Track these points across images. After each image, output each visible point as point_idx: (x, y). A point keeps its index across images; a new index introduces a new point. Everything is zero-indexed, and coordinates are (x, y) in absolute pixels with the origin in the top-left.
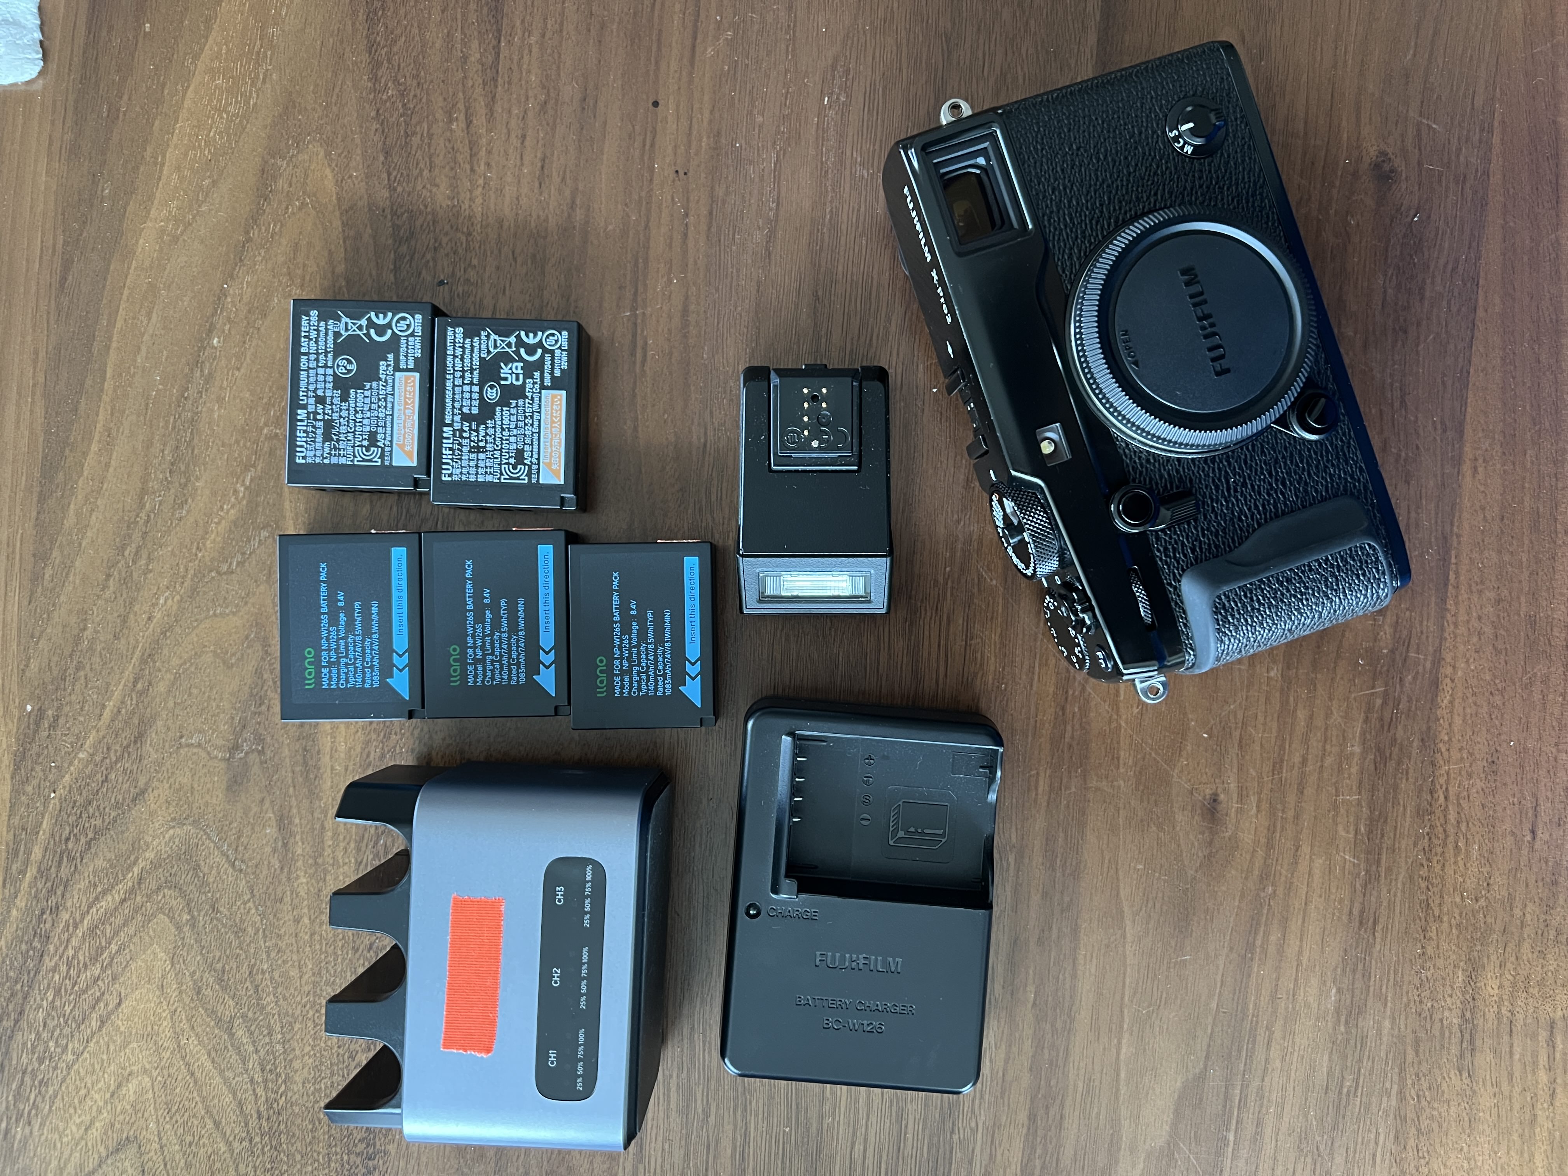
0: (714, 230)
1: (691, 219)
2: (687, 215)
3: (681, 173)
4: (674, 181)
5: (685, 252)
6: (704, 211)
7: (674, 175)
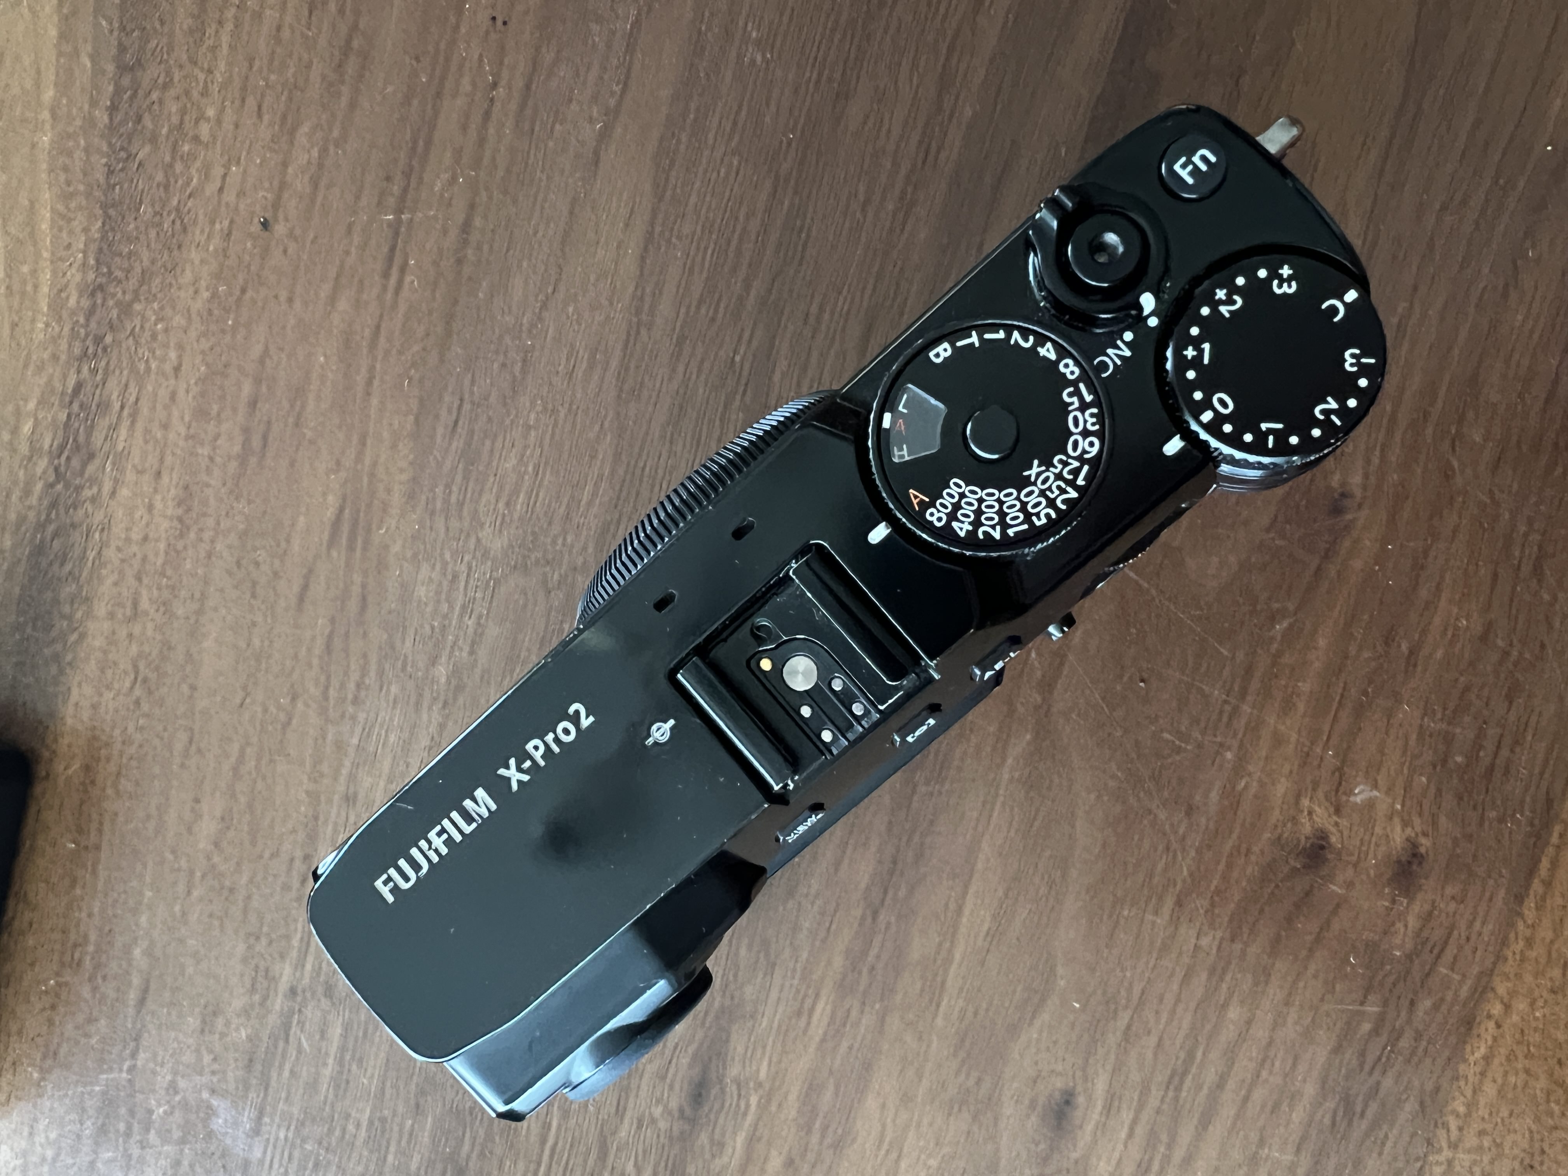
0: (528, 112)
1: (501, 92)
2: (495, 85)
3: (499, 22)
4: (487, 33)
5: (482, 141)
6: (519, 83)
7: (488, 22)
